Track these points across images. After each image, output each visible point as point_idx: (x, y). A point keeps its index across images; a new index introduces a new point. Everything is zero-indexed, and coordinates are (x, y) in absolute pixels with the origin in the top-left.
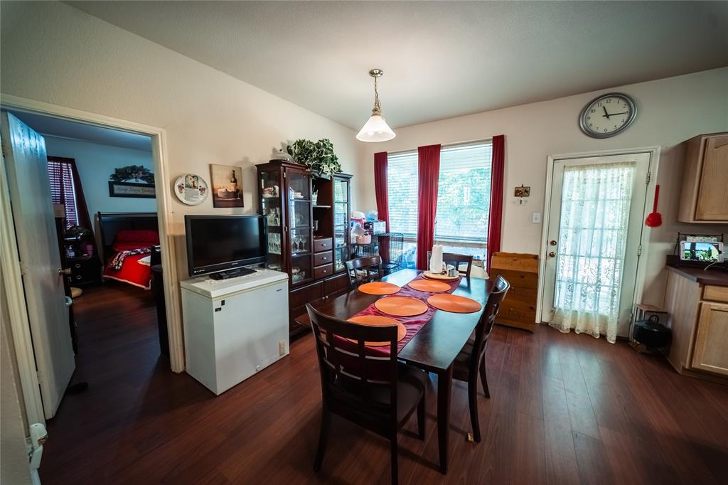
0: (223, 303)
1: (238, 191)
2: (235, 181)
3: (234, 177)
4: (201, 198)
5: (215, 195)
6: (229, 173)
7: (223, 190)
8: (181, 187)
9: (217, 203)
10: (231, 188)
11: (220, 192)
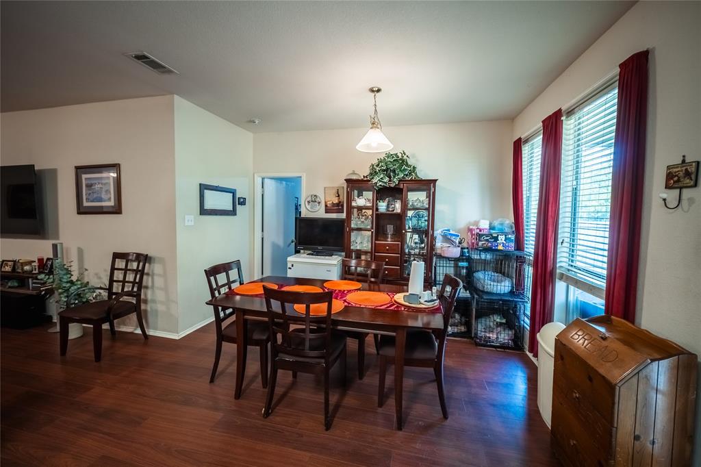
0: (292, 266)
1: (340, 202)
2: (339, 196)
3: (338, 194)
4: (318, 207)
5: (326, 206)
6: (335, 191)
7: (331, 202)
8: (309, 202)
9: (327, 211)
10: (336, 201)
11: (329, 204)
